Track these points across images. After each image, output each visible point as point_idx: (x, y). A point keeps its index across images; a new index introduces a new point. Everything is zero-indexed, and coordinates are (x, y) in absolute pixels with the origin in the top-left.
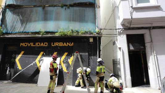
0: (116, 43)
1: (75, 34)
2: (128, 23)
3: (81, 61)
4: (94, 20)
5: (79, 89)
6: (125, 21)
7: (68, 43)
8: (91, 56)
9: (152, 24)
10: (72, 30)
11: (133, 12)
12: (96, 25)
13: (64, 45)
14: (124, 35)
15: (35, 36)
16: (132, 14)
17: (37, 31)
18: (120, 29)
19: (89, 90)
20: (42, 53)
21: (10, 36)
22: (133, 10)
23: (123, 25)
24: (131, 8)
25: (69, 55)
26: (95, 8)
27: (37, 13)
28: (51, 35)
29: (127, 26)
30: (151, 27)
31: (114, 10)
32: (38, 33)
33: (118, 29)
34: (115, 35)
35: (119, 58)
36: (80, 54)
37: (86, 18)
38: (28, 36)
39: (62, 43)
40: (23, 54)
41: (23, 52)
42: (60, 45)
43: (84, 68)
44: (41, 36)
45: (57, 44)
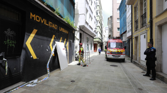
20: (54, 36)
30: (84, 32)
39: (64, 30)
40: (37, 34)
45: (62, 30)
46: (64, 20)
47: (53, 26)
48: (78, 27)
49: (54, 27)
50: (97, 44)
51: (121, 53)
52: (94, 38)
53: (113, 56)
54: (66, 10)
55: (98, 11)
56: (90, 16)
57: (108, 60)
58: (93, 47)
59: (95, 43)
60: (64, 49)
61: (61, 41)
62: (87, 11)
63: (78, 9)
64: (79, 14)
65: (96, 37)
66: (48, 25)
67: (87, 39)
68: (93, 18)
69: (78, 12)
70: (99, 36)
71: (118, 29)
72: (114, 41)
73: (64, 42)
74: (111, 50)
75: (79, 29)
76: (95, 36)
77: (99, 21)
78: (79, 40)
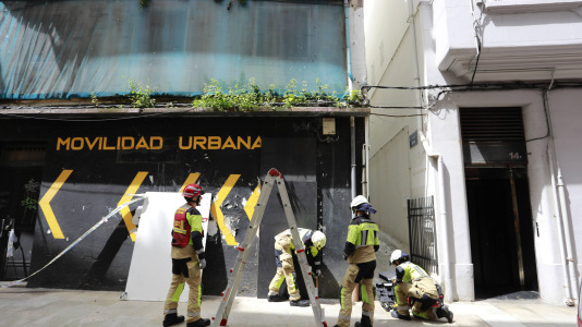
0: (422, 138)
1: (267, 105)
2: (468, 65)
3: (289, 205)
4: (340, 50)
5: (283, 308)
6: (454, 57)
7: (240, 139)
8: (328, 187)
9: (552, 69)
10: (257, 91)
11: (484, 25)
12: (349, 71)
13: (226, 145)
14: (451, 111)
15: (113, 110)
16: (482, 34)
17: (123, 90)
18: (437, 86)
19: (319, 312)
20: (141, 176)
21: (14, 110)
22: (484, 16)
23: (447, 72)
24: (477, 8)
25: (246, 184)
26: (343, 5)
27: (119, 23)
28: (176, 109)
29: (462, 78)
30: (547, 83)
31: (413, 17)
32: (126, 100)
33: (430, 87)
34: (418, 112)
35: (429, 195)
36: (289, 178)
37: (309, 43)
38: (86, 111)
39: (219, 138)
40: (69, 180)
41: (66, 173)
42: (210, 148)
43: (303, 232)
44: (136, 110)
45: (199, 142)
46: (199, 106)
47: (139, 145)
49: (145, 145)
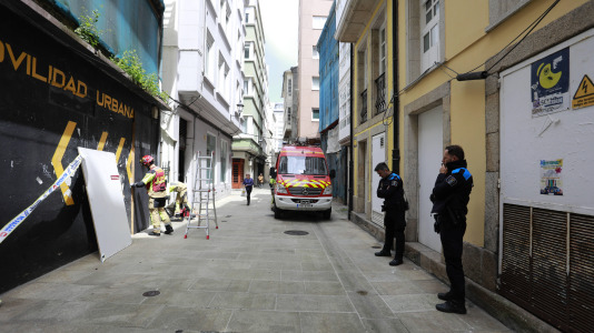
20: (71, 125)
25: (128, 147)
39: (117, 102)
42: (113, 109)
45: (107, 102)
48: (174, 95)
49: (73, 89)
50: (243, 160)
51: (318, 192)
52: (232, 140)
53: (293, 200)
54: (128, 28)
55: (252, 45)
56: (222, 60)
57: (281, 214)
58: (229, 173)
59: (236, 156)
60: (114, 177)
61: (101, 145)
62: (210, 41)
63: (176, 28)
64: (181, 48)
65: (242, 136)
66: (44, 79)
67: (208, 142)
68: (233, 66)
69: (176, 41)
70: (250, 131)
71: (316, 111)
72: (299, 151)
73: (115, 152)
74: (290, 182)
75: (177, 105)
76: (238, 131)
77: (252, 78)
78: (177, 145)
